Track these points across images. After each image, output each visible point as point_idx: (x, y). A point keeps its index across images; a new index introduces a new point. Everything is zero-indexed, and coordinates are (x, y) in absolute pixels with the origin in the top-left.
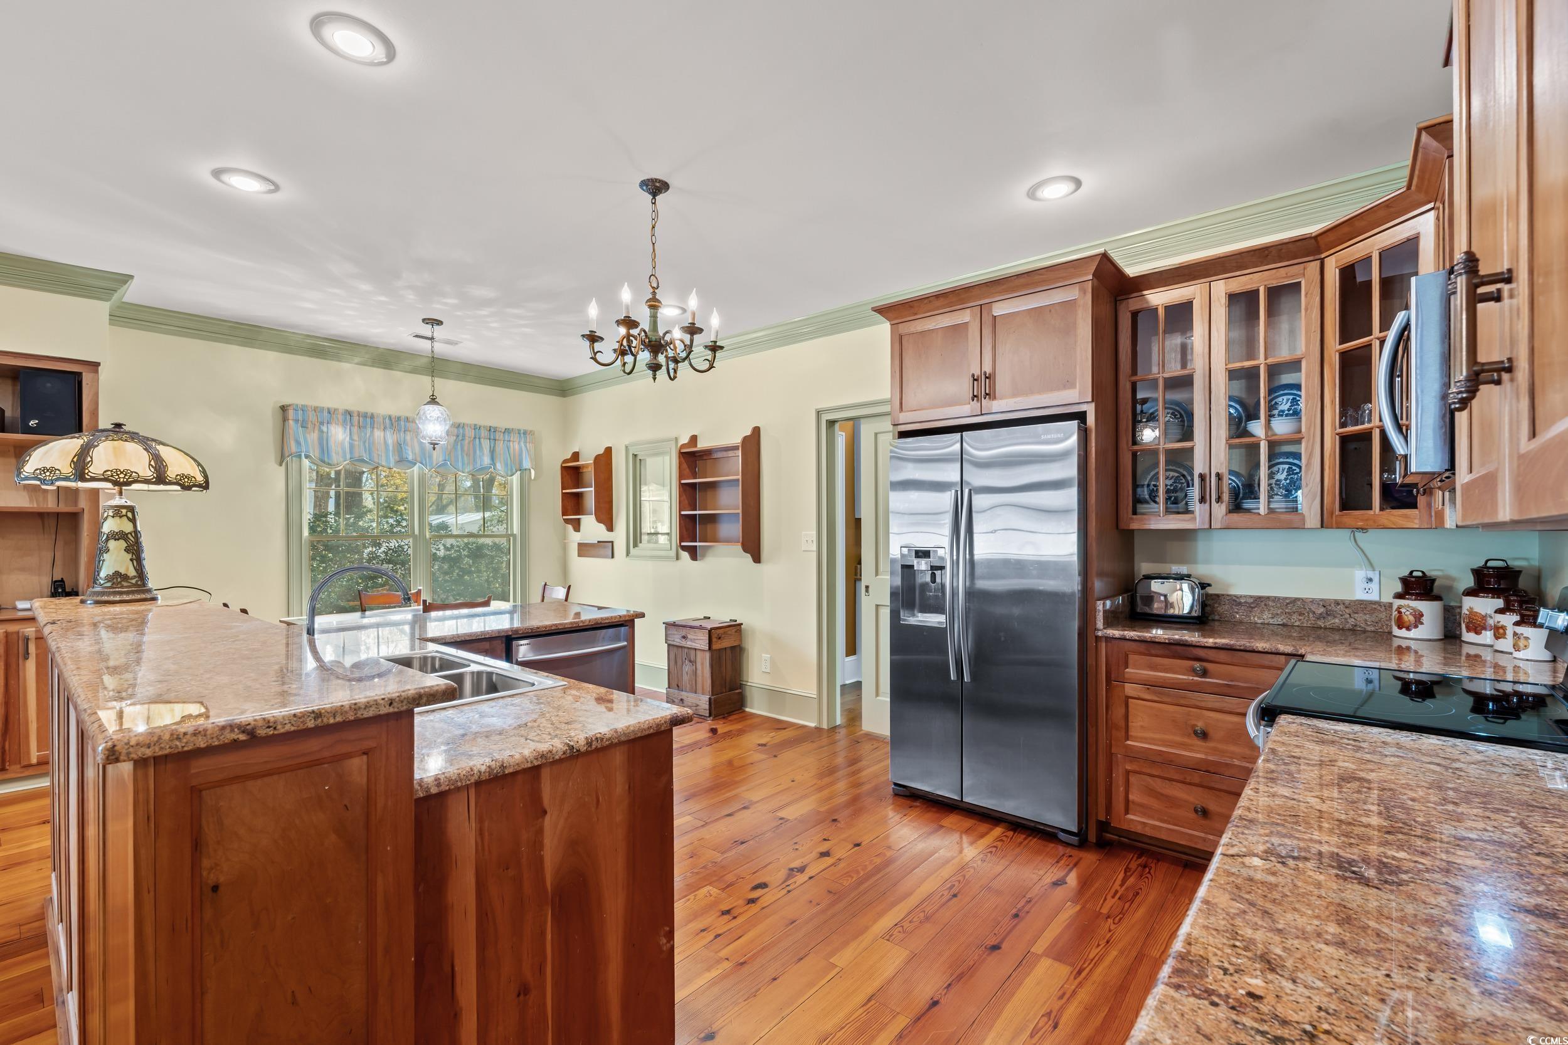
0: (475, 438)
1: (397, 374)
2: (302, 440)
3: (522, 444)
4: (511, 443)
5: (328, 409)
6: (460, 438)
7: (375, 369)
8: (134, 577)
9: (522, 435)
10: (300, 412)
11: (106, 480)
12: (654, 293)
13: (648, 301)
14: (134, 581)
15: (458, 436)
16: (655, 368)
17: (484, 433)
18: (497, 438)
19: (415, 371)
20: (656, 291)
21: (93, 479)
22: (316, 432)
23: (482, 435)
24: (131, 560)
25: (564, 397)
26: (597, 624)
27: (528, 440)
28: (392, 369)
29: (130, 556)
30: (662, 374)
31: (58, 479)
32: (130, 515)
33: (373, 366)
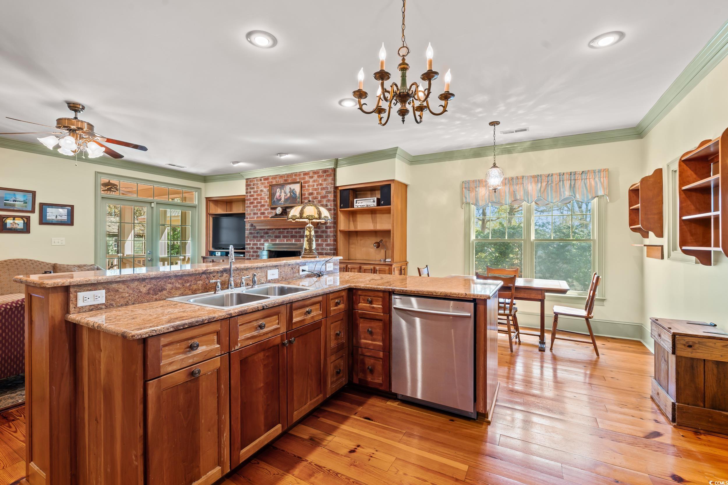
0: (560, 181)
1: (515, 155)
2: (467, 197)
3: (597, 179)
4: (588, 180)
5: (478, 180)
6: (550, 182)
7: (504, 156)
8: (308, 250)
9: (597, 173)
10: (467, 184)
11: (307, 218)
12: (404, 59)
13: (400, 65)
14: (308, 251)
15: (548, 182)
16: (403, 113)
17: (566, 177)
18: (576, 178)
19: (524, 151)
20: (405, 57)
21: (304, 218)
22: (474, 191)
23: (565, 178)
24: (308, 244)
25: (642, 138)
26: (446, 296)
27: (602, 176)
28: (512, 153)
29: (308, 243)
30: (410, 116)
31: (297, 219)
32: (309, 229)
33: (502, 154)
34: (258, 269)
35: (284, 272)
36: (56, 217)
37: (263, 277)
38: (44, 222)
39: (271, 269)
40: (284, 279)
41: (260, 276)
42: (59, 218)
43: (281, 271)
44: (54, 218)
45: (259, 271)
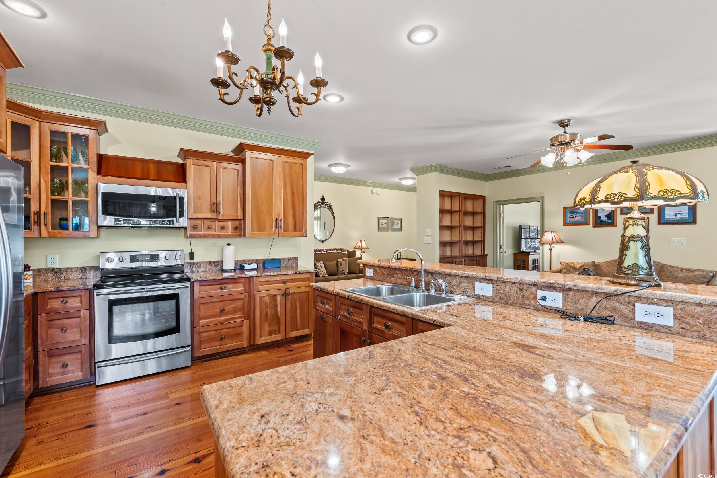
34: (463, 278)
35: (504, 291)
36: (676, 216)
37: (470, 289)
38: (662, 221)
39: (481, 282)
40: (503, 301)
41: (465, 286)
42: (678, 216)
43: (498, 288)
44: (673, 217)
45: (465, 281)
